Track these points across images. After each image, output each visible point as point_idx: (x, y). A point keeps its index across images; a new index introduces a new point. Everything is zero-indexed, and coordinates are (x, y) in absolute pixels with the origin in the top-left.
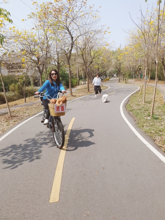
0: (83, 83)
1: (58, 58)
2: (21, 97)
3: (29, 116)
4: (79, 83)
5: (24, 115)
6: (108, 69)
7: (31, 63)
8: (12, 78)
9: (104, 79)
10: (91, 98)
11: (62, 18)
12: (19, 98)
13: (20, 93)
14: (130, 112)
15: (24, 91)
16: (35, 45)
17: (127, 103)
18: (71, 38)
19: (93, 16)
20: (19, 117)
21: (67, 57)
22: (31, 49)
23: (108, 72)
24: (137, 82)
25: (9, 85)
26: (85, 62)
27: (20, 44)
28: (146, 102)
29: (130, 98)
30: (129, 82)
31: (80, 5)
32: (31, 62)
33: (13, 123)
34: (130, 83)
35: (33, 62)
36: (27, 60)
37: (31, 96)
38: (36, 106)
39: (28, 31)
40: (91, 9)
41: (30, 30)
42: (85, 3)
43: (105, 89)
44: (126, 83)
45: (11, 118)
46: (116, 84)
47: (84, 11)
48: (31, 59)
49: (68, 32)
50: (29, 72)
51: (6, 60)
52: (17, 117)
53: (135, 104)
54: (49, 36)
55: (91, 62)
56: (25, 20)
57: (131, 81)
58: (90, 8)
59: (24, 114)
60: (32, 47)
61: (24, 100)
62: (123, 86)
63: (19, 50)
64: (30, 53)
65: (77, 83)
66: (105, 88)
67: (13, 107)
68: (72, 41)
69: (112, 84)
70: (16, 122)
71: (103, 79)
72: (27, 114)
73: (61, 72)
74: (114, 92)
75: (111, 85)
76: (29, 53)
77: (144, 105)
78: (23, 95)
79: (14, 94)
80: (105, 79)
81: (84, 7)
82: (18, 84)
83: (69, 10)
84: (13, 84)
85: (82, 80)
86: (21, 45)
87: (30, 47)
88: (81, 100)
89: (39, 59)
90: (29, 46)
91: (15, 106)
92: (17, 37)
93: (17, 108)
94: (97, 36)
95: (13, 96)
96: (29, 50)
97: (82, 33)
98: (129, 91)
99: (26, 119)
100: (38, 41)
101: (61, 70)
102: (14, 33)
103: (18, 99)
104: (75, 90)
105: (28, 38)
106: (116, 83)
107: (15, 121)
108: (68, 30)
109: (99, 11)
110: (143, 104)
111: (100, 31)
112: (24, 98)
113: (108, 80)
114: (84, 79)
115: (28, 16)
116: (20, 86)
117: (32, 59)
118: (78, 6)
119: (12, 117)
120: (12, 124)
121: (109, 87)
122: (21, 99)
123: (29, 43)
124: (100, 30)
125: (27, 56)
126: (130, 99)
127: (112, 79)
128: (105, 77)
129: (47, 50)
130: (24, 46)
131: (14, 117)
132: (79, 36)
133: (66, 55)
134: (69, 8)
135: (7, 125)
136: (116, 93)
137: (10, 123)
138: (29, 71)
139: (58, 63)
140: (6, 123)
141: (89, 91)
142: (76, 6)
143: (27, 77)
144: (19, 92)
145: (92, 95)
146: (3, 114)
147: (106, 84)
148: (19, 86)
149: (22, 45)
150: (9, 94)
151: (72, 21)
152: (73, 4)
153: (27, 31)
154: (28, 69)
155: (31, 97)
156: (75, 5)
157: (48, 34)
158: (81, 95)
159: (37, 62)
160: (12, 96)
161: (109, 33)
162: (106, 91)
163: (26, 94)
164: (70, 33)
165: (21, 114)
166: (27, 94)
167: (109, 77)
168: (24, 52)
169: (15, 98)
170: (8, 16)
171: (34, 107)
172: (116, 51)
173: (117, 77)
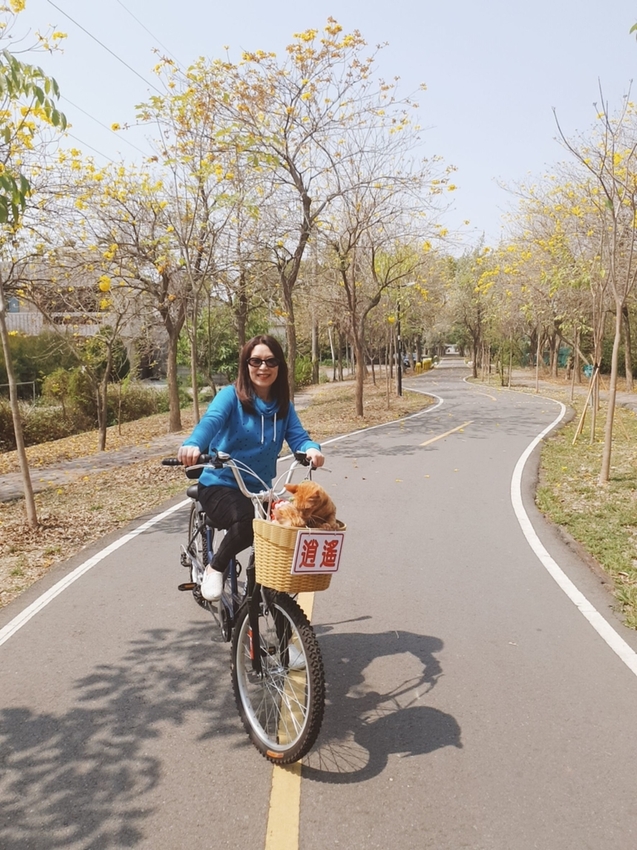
0: (331, 374)
1: (242, 276)
2: (89, 425)
3: (117, 528)
4: (316, 375)
5: (96, 520)
6: (431, 324)
7: (136, 291)
8: (55, 346)
9: (415, 362)
10: (372, 444)
11: (270, 122)
12: (80, 427)
13: (84, 408)
14: (564, 529)
15: (100, 398)
16: (155, 224)
17: (533, 479)
18: (304, 201)
19: (394, 121)
20: (71, 530)
21: (283, 277)
22: (141, 239)
23: (427, 336)
24: (544, 382)
25: (41, 372)
26: (352, 300)
27: (96, 216)
28: (615, 479)
29: (538, 454)
30: (516, 382)
31: (345, 78)
32: (136, 288)
33: (42, 561)
34: (519, 385)
35: (143, 290)
36: (119, 278)
37: (129, 420)
38: (147, 475)
39: (130, 169)
40: (384, 92)
41: (139, 164)
42: (364, 70)
43: (424, 408)
44: (503, 385)
45: (38, 533)
46: (464, 386)
47: (360, 99)
48: (138, 277)
49: (290, 179)
50: (128, 325)
51: (36, 277)
52: (64, 527)
53: (569, 488)
54: (215, 192)
55: (376, 301)
56: (122, 126)
57: (521, 378)
58: (384, 89)
59: (95, 513)
60: (144, 230)
61: (97, 435)
62: (495, 399)
63: (93, 242)
64: (135, 255)
65: (308, 373)
66: (425, 401)
67: (52, 466)
68: (308, 215)
69: (447, 385)
70: (57, 559)
71: (411, 362)
72: (104, 517)
73: (249, 331)
74: (466, 424)
75: (443, 390)
76: (129, 251)
77: (611, 492)
78: (96, 415)
79: (59, 407)
80: (418, 364)
81: (357, 86)
82: (80, 373)
83: (300, 93)
84: (60, 371)
85: (328, 364)
86: (102, 222)
87: (135, 230)
88: (333, 452)
89: (168, 280)
90: (132, 227)
91: (59, 465)
92: (86, 189)
93: (68, 476)
94: (406, 199)
95: (57, 417)
96: (132, 243)
97: (345, 184)
98: (524, 421)
99: (101, 544)
100: (170, 208)
101: (252, 323)
102: (76, 173)
103: (73, 432)
104: (304, 404)
105: (130, 195)
106: (464, 383)
107: (52, 553)
108: (293, 171)
109: (416, 103)
110: (601, 488)
111: (416, 181)
112: (97, 426)
113: (429, 367)
114: (336, 358)
115: (138, 107)
116: (87, 380)
117: (142, 277)
118: (336, 79)
119: (41, 527)
120: (35, 569)
121: (442, 401)
122: (88, 433)
123: (135, 214)
124: (418, 176)
125: (121, 266)
126: (541, 460)
127: (442, 363)
128: (416, 355)
129: (202, 243)
130: (112, 226)
131: (51, 527)
132: (334, 195)
133: (280, 267)
134: (300, 87)
135: (15, 573)
136: (475, 430)
137: (31, 558)
138: (125, 324)
139: (243, 299)
140: (8, 560)
141: (361, 413)
142: (328, 80)
143: (118, 347)
144: (81, 403)
145: (375, 432)
146: (8, 501)
147: (421, 384)
148: (81, 379)
149: (103, 220)
150: (39, 409)
151: (309, 138)
152: (317, 71)
153: (127, 165)
154: (124, 316)
155: (126, 426)
156: (326, 77)
157: (208, 185)
158: (329, 427)
159: (159, 291)
160: (52, 420)
161: (453, 188)
162: (433, 418)
163: (109, 410)
164: (299, 183)
165: (82, 510)
166: (111, 410)
167: (432, 356)
168: (113, 249)
169: (62, 425)
170: (49, 96)
171: (138, 476)
172: (466, 261)
173: (462, 355)
